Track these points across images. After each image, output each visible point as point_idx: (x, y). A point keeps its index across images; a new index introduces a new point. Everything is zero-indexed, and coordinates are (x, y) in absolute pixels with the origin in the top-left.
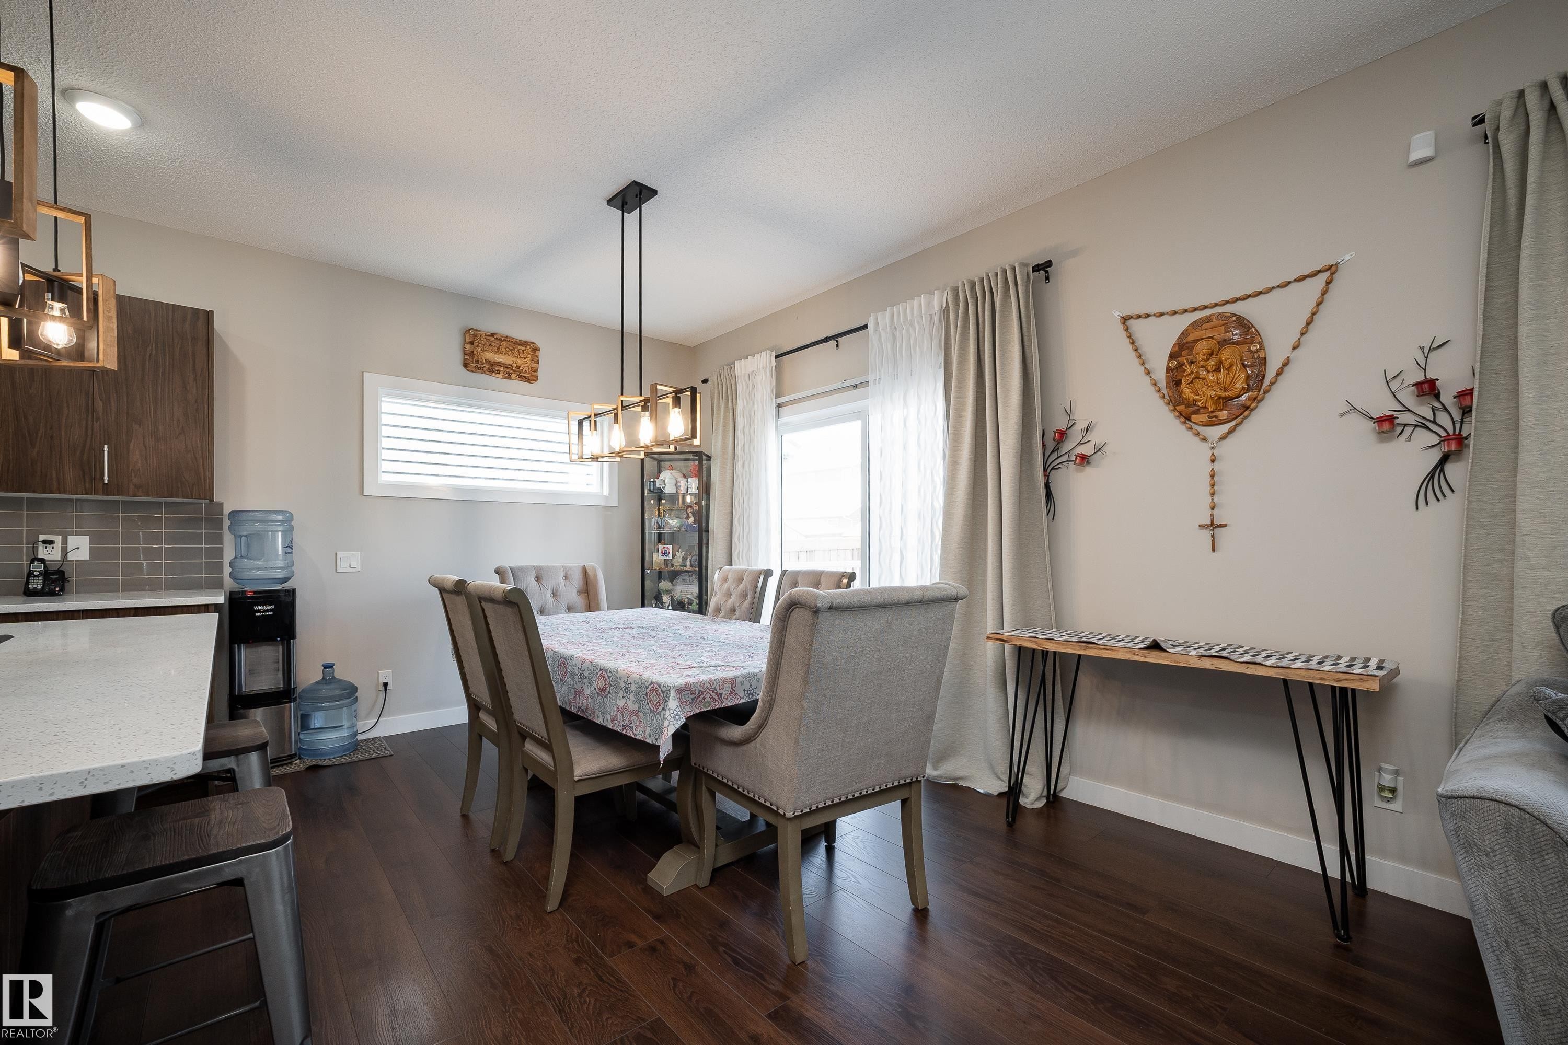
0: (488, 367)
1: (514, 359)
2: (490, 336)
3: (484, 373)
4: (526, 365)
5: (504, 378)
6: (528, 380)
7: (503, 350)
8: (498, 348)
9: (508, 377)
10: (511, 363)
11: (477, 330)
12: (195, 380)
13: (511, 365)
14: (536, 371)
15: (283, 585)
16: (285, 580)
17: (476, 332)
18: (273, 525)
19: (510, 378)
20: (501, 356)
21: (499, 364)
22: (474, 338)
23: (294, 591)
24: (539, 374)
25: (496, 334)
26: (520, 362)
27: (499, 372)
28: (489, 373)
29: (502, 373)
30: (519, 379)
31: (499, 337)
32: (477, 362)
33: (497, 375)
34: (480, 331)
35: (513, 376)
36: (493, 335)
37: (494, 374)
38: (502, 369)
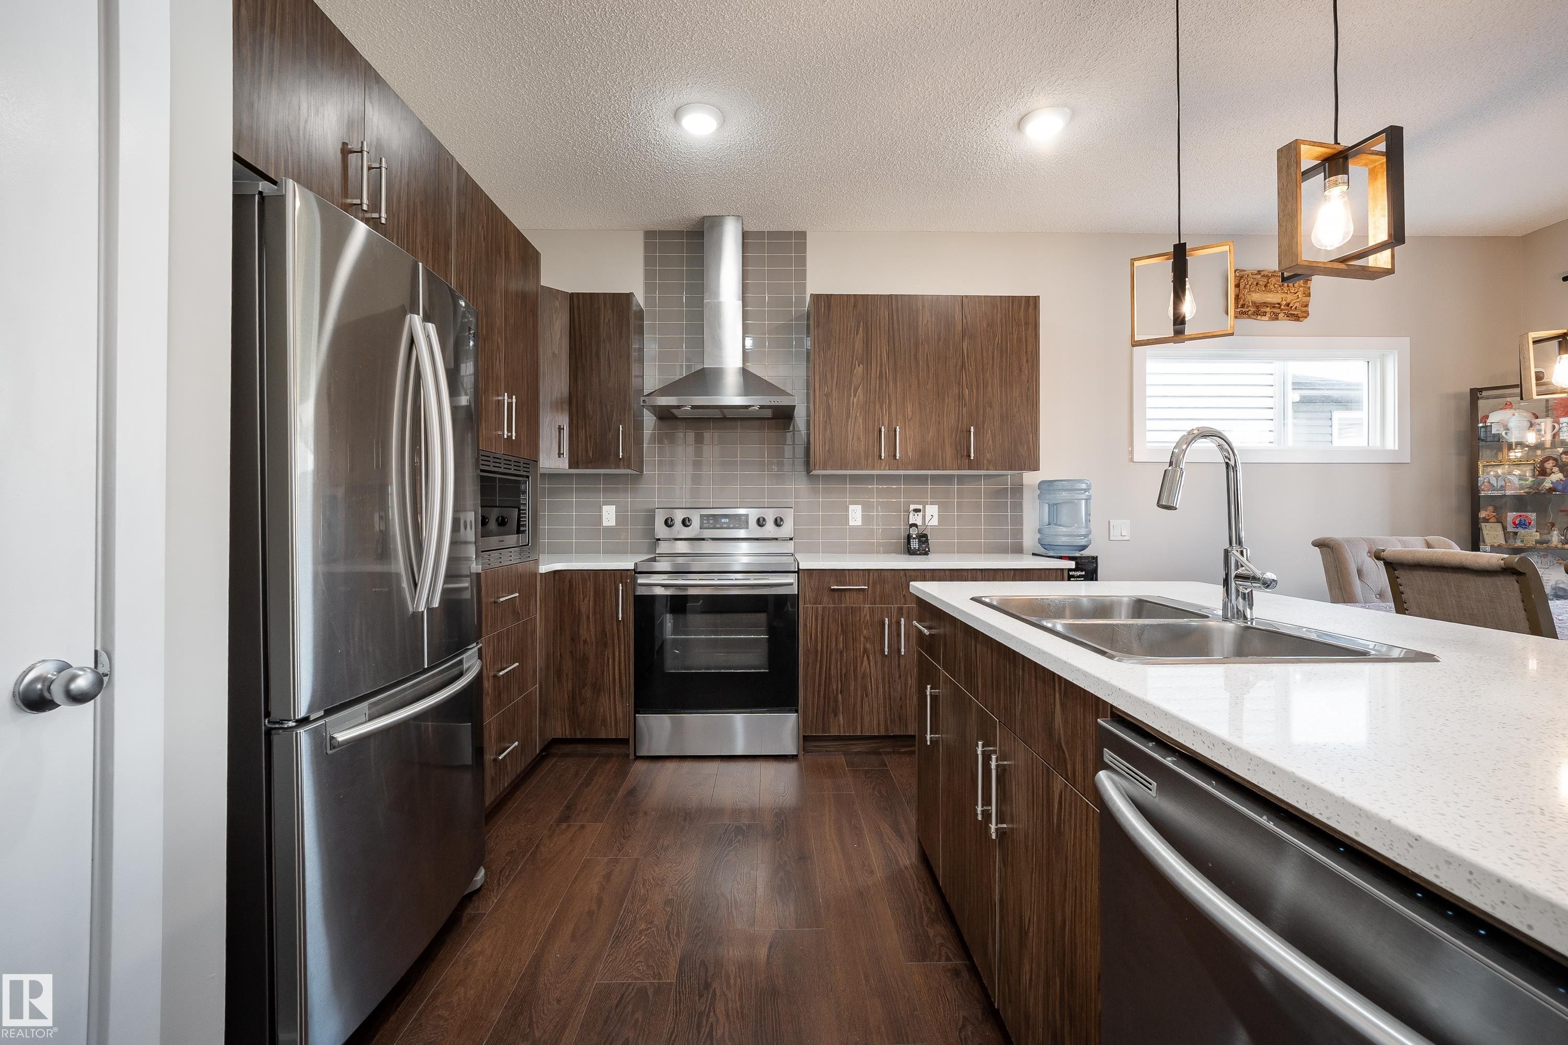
0: (1253, 309)
1: (1284, 295)
2: (1256, 274)
3: (1249, 317)
4: (1298, 300)
5: (1272, 319)
6: (1297, 318)
7: (1272, 287)
8: (1266, 286)
9: (1275, 317)
10: (1279, 301)
11: (1243, 271)
12: (1027, 361)
13: (1279, 304)
14: (1307, 306)
15: (1081, 552)
16: (1084, 547)
17: (1242, 273)
18: (1079, 493)
19: (1277, 319)
20: (1269, 295)
21: (1266, 304)
22: (1240, 280)
23: (1095, 558)
24: (1310, 309)
25: (1263, 271)
26: (1290, 298)
27: (1265, 314)
28: (1254, 317)
29: (1268, 315)
30: (1288, 318)
31: (1266, 273)
32: (1243, 306)
33: (1264, 318)
34: (1246, 271)
35: (1281, 315)
36: (1259, 272)
37: (1259, 317)
38: (1268, 310)
